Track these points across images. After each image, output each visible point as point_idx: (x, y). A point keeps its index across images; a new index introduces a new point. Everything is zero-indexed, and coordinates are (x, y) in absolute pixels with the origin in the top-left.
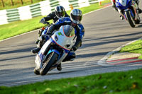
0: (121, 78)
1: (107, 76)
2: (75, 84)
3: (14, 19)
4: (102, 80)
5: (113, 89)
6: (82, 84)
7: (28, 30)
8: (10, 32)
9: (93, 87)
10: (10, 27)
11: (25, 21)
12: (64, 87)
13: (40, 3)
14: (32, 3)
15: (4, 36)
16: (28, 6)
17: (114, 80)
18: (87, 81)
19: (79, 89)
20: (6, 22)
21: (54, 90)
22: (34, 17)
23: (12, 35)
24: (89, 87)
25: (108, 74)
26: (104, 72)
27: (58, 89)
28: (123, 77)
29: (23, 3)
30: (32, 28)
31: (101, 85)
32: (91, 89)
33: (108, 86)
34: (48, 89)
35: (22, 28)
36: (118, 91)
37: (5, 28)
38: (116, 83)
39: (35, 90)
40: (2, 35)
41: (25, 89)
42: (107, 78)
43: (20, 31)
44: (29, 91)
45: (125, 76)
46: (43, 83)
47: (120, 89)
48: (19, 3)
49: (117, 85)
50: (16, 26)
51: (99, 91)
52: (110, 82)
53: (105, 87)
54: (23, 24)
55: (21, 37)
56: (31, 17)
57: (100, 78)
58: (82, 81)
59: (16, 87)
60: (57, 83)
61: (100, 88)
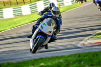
0: (94, 56)
1: (84, 55)
2: (61, 61)
3: (18, 14)
4: (80, 58)
5: (88, 64)
6: (66, 60)
7: (28, 22)
8: (15, 23)
9: (74, 62)
10: (15, 20)
11: (26, 15)
12: (54, 63)
13: (37, 2)
14: (31, 2)
15: (11, 26)
16: (28, 5)
17: (89, 57)
18: (70, 58)
19: (65, 64)
20: (13, 16)
21: (46, 65)
22: (33, 13)
23: (16, 25)
24: (71, 62)
25: (85, 53)
26: (82, 52)
27: (49, 64)
28: (95, 56)
29: (24, 3)
30: (31, 21)
31: (80, 61)
32: (73, 64)
33: (85, 62)
34: (42, 64)
35: (24, 20)
36: (92, 65)
37: (11, 21)
38: (91, 60)
39: (33, 65)
40: (10, 25)
41: (26, 64)
42: (84, 56)
43: (22, 23)
44: (28, 65)
45: (97, 55)
46: (38, 60)
47: (94, 64)
48: (21, 3)
49: (91, 62)
50: (19, 19)
51: (79, 65)
52: (86, 59)
53: (82, 63)
54: (25, 18)
55: (23, 27)
56: (30, 13)
57: (79, 56)
58: (66, 59)
59: (19, 63)
60: (49, 60)
61: (79, 64)
